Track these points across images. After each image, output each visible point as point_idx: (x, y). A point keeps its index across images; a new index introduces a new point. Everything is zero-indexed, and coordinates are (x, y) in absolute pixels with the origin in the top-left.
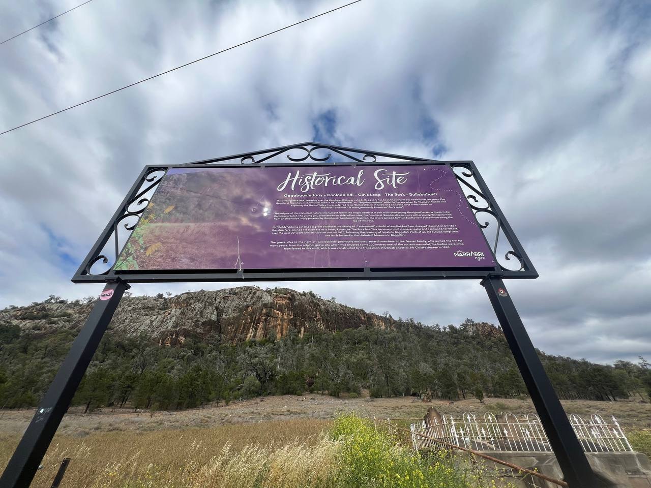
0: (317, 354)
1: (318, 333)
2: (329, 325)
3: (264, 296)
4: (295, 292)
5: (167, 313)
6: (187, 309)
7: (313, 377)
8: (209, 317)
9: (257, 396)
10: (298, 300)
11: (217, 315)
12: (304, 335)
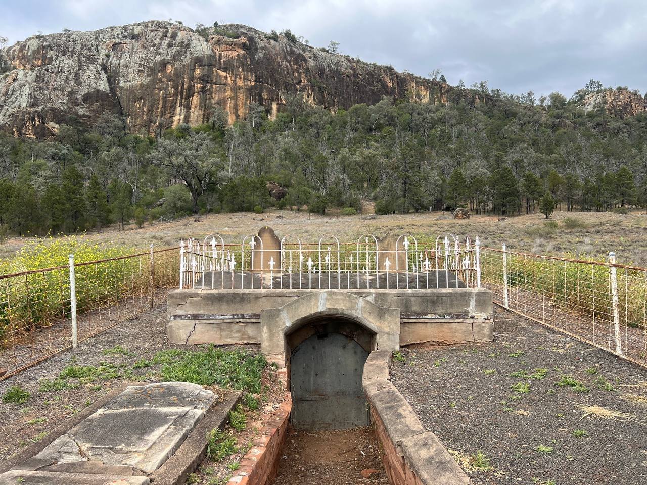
0: (296, 151)
1: (304, 113)
2: (323, 97)
3: (194, 42)
4: (256, 32)
5: (10, 79)
6: (47, 70)
7: (286, 186)
8: (93, 85)
9: (190, 215)
10: (262, 48)
11: (109, 82)
12: (277, 116)
